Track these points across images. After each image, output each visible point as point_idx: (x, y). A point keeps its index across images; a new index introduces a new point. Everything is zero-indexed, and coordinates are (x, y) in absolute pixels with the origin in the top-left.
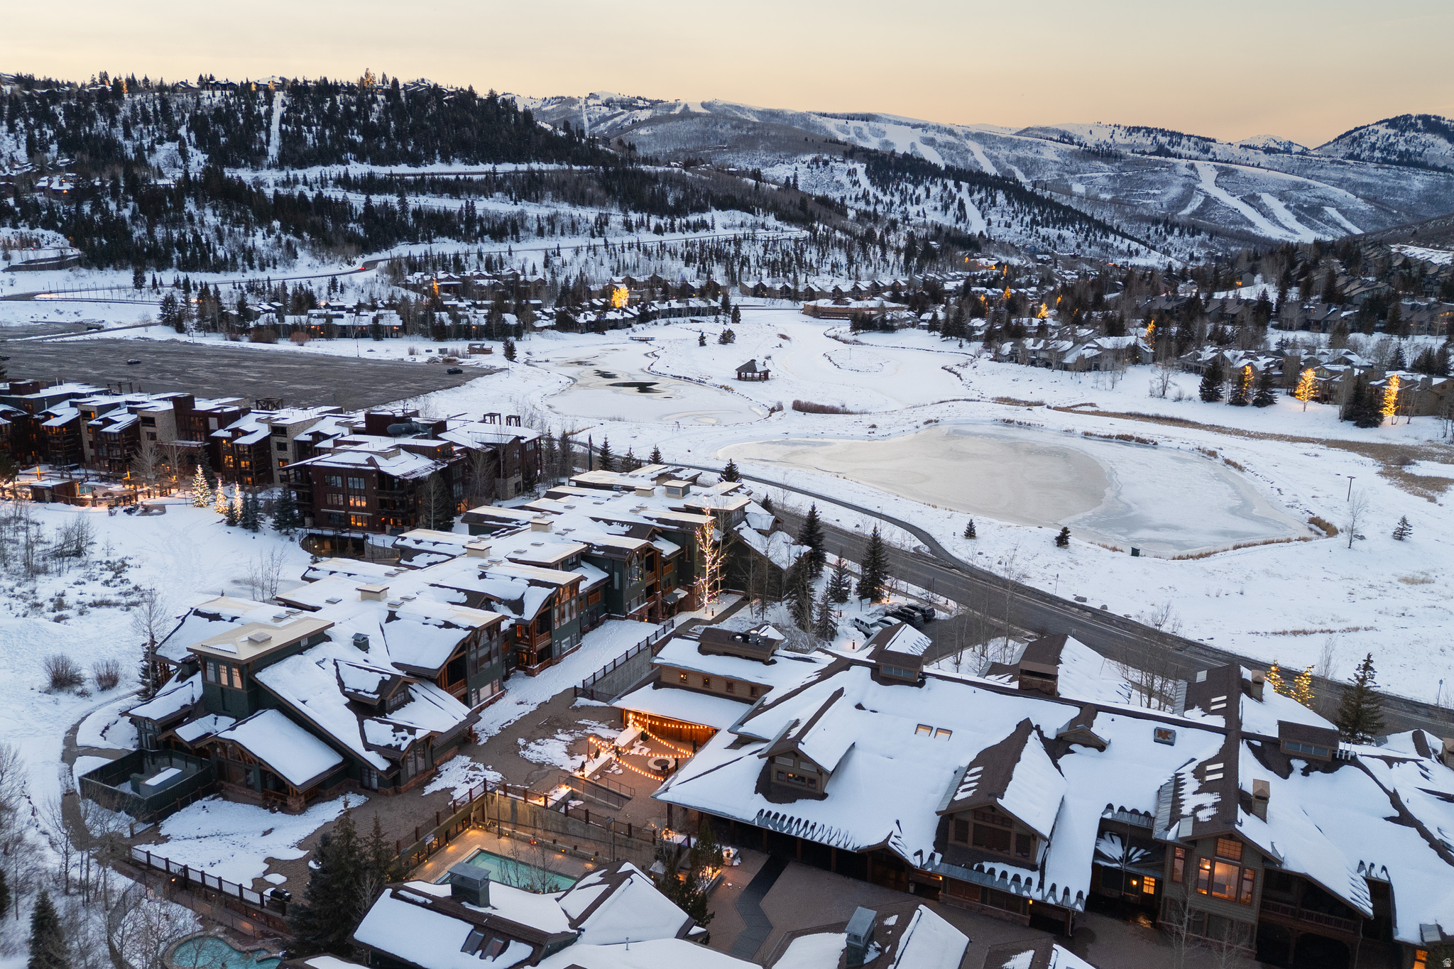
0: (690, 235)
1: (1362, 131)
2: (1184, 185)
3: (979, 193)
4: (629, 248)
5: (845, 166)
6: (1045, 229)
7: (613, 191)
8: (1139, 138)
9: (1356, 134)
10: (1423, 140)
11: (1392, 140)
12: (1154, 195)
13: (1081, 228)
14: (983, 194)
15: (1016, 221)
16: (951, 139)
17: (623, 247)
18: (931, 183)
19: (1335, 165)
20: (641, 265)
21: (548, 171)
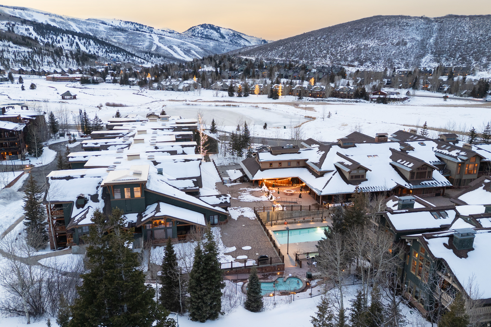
1: (194, 28)
2: (149, 42)
3: (83, 40)
6: (111, 54)
10: (211, 32)
12: (141, 45)
13: (123, 54)
18: (62, 36)
19: (189, 38)
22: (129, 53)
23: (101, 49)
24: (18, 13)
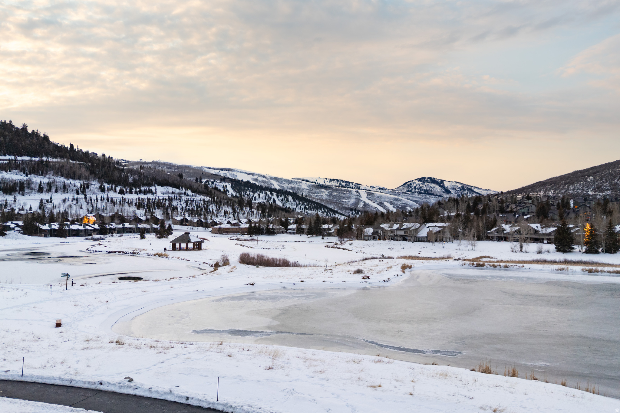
0: (142, 196)
1: (411, 182)
2: (356, 199)
3: (281, 196)
4: (101, 200)
5: (222, 184)
6: (310, 211)
7: (95, 174)
8: (334, 183)
9: (409, 183)
10: (431, 186)
11: (421, 185)
12: (345, 202)
13: (324, 211)
14: (283, 197)
15: (298, 208)
16: (264, 179)
17: (97, 199)
18: (260, 192)
19: (404, 194)
20: (108, 209)
21: (53, 162)
22: (331, 210)
23: (299, 206)
24: (223, 173)
